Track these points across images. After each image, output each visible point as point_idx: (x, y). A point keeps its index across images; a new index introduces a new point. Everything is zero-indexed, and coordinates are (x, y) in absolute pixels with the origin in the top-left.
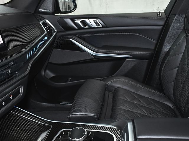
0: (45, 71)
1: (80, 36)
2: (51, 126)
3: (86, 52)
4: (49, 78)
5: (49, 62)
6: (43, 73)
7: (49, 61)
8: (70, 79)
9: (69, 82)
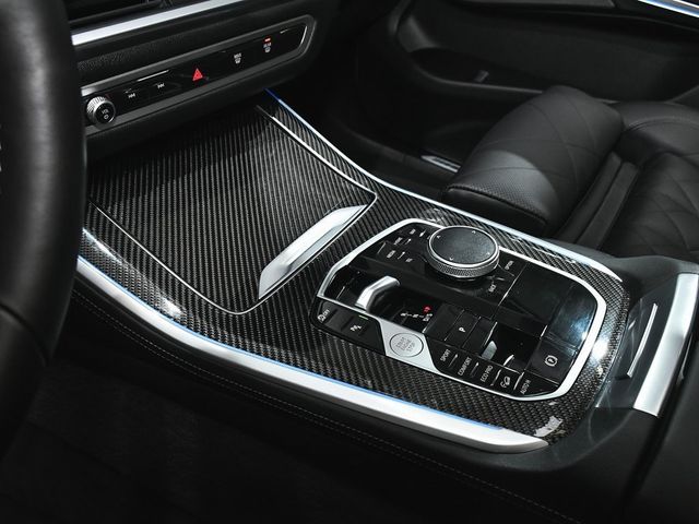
0: (403, 21)
2: (374, 197)
4: (409, 50)
6: (394, 25)
8: (486, 74)
9: (481, 84)
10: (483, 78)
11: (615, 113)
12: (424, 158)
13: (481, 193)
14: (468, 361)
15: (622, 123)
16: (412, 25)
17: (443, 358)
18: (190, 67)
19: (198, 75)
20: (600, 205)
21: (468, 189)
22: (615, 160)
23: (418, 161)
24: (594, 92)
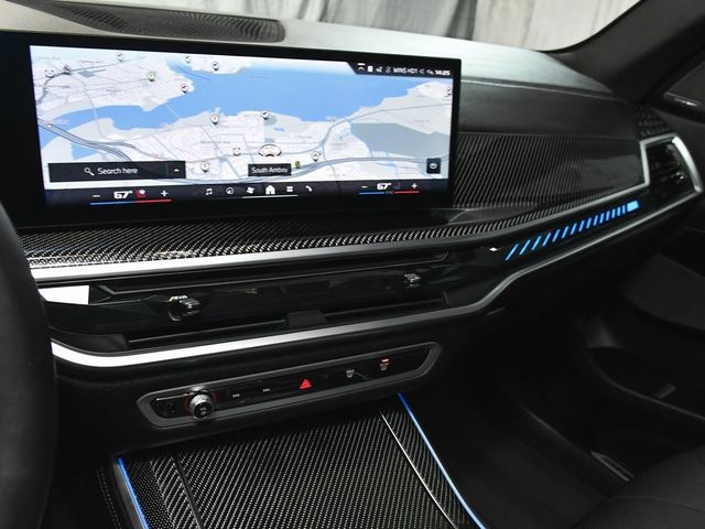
8: (673, 388)
12: (594, 454)
19: (306, 384)
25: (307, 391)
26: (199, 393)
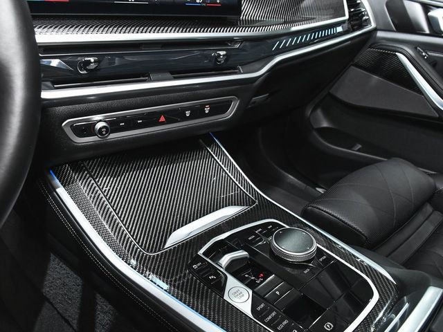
0: (314, 110)
1: (426, 53)
2: (255, 202)
3: (423, 95)
4: (315, 127)
5: (329, 93)
7: (331, 91)
8: (360, 146)
9: (356, 151)
10: (357, 149)
11: (431, 180)
12: (317, 189)
13: (327, 213)
14: (274, 314)
15: (435, 186)
16: (319, 113)
17: (259, 309)
18: (159, 114)
19: (162, 119)
20: (412, 235)
21: (319, 209)
22: (429, 208)
23: (313, 190)
24: (417, 164)
25: (163, 123)
26: (100, 121)
